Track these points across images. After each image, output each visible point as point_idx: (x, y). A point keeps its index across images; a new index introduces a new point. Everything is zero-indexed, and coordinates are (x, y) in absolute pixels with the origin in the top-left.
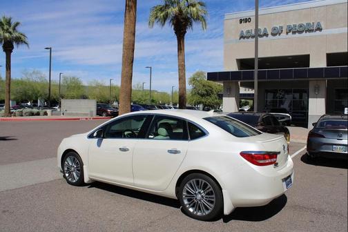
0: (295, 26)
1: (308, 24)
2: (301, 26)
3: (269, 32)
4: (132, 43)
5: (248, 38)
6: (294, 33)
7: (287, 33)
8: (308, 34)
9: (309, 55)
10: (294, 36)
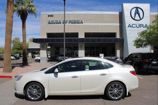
0: (72, 20)
1: (78, 20)
2: (75, 21)
3: (62, 22)
4: (12, 22)
5: (52, 24)
6: (72, 23)
7: (69, 23)
8: (77, 24)
9: (78, 33)
10: (72, 24)
